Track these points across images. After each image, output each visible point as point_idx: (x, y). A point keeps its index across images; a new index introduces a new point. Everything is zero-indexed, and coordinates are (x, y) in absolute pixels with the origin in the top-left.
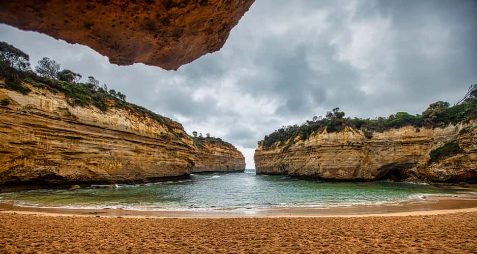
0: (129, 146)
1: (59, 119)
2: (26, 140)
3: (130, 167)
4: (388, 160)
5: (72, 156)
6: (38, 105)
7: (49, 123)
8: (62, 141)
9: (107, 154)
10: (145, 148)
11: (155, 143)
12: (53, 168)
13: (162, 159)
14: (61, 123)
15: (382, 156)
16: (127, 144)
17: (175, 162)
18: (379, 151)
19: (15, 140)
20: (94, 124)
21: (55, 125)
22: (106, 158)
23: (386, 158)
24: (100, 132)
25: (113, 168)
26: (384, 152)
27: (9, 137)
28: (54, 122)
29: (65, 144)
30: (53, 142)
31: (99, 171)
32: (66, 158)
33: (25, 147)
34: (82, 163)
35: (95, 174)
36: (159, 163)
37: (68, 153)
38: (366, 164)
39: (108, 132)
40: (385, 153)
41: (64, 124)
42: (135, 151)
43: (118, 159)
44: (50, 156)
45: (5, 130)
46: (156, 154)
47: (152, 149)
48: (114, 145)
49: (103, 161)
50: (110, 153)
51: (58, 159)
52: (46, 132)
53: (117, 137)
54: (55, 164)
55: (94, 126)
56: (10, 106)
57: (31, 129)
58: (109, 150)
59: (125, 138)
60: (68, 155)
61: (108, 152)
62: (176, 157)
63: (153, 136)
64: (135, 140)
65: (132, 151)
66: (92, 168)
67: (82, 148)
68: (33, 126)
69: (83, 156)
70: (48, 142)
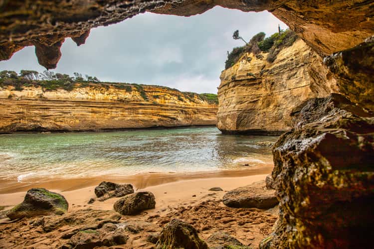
0: (86, 110)
1: (36, 100)
2: (17, 111)
3: (85, 122)
4: (299, 96)
5: (46, 118)
6: (26, 95)
7: (30, 103)
8: (39, 111)
9: (69, 115)
10: (102, 110)
11: (112, 106)
12: (39, 123)
13: (120, 116)
14: (38, 102)
15: (290, 89)
16: (83, 108)
17: (137, 118)
18: (284, 80)
19: (13, 112)
20: (58, 100)
21: (34, 103)
22: (68, 118)
23: (296, 92)
24: (62, 104)
25: (72, 123)
26: (291, 81)
27: (10, 111)
28: (34, 102)
29: (41, 112)
30: (34, 111)
31: (63, 124)
32: (43, 119)
33: (19, 115)
34: (51, 121)
35: (60, 127)
36: (116, 119)
37: (43, 116)
38: (271, 106)
39: (68, 103)
40: (293, 81)
41: (40, 102)
42: (92, 112)
43: (76, 117)
44: (34, 118)
45: (8, 108)
46: (113, 113)
47: (110, 110)
48: (74, 110)
49: (66, 119)
50: (71, 115)
51: (39, 119)
52: (30, 107)
53: (75, 105)
54: (38, 122)
55: (58, 101)
56: (13, 98)
57: (20, 106)
58: (69, 113)
59: (82, 105)
60: (44, 117)
61: (69, 114)
62: (139, 114)
63: (110, 101)
64: (91, 105)
65: (89, 112)
66: (59, 123)
67: (51, 113)
68: (22, 105)
69: (52, 117)
70: (31, 111)
